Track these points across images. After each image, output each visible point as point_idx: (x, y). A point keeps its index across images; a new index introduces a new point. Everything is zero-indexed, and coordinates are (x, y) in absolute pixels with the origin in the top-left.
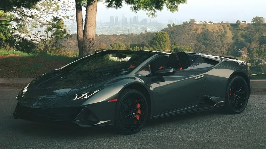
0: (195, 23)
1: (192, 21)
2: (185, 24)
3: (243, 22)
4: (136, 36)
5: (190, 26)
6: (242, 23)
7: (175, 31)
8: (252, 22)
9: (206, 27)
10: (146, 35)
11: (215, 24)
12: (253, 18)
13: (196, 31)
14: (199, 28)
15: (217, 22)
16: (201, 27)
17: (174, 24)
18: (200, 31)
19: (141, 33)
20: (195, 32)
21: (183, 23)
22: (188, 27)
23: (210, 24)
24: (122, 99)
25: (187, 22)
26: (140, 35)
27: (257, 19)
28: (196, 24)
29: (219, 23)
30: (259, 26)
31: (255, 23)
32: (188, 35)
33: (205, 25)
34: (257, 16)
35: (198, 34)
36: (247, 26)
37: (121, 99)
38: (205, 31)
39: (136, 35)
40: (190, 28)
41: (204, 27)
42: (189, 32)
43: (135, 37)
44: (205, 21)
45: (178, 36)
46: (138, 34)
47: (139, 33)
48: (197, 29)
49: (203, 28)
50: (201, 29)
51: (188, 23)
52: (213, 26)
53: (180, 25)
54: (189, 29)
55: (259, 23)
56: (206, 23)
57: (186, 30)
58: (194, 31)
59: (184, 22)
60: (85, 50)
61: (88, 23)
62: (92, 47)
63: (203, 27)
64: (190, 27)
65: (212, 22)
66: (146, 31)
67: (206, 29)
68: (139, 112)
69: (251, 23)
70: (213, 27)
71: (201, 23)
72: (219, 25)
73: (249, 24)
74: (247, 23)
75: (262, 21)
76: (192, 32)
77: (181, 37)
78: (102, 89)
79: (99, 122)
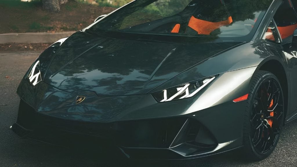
78: (217, 76)
79: (218, 144)
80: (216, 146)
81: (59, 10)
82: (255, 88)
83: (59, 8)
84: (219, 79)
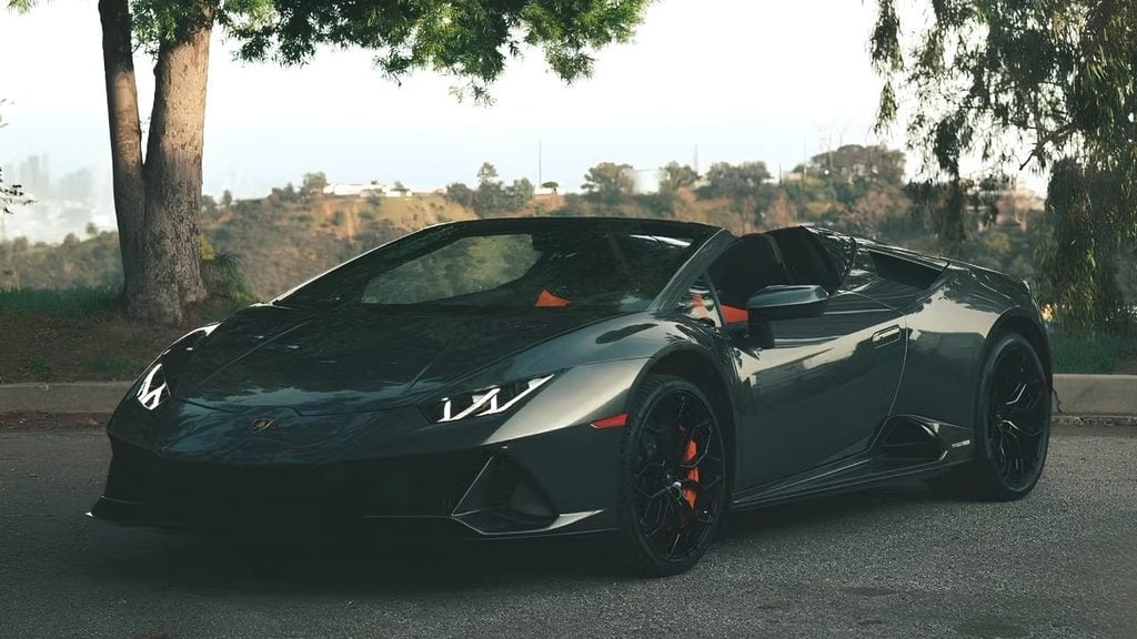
0: (327, 190)
1: (317, 181)
2: (282, 197)
3: (547, 185)
4: (39, 250)
5: (308, 206)
6: (538, 191)
7: (232, 228)
8: (584, 187)
9: (379, 208)
10: (92, 246)
11: (419, 197)
12: (591, 170)
13: (334, 227)
14: (348, 214)
15: (428, 189)
16: (356, 210)
17: (227, 196)
18: (350, 228)
19: (70, 238)
20: (329, 230)
21: (275, 190)
22: (298, 209)
23: (398, 194)
24: (640, 415)
25: (290, 188)
26: (60, 249)
27: (608, 175)
28: (332, 196)
29: (438, 194)
30: (617, 203)
31: (596, 190)
32: (298, 245)
33: (375, 200)
34: (608, 162)
35: (344, 239)
36: (562, 203)
37: (637, 415)
38: (374, 226)
39: (40, 245)
40: (306, 213)
41: (370, 209)
42: (300, 233)
43: (36, 256)
44: (374, 183)
45: (248, 254)
46: (49, 243)
47: (55, 238)
48: (337, 219)
49: (364, 216)
50: (358, 220)
51: (297, 190)
52: (413, 207)
53: (258, 202)
54: (302, 219)
55: (617, 192)
56: (379, 191)
57: (285, 222)
58: (324, 226)
59: (277, 186)
60: (158, 256)
61: (170, 131)
62: (188, 240)
63: (364, 210)
64: (305, 209)
65: (406, 187)
66: (91, 229)
67: (380, 218)
68: (694, 476)
69: (580, 192)
70: (410, 209)
71: (355, 190)
72: (440, 202)
73: (570, 198)
74: (561, 191)
75: (629, 184)
76: (314, 234)
77: (266, 256)
78: (559, 373)
79: (558, 516)
80: (555, 518)
81: (181, 320)
82: (646, 406)
83: (181, 315)
84: (564, 378)
